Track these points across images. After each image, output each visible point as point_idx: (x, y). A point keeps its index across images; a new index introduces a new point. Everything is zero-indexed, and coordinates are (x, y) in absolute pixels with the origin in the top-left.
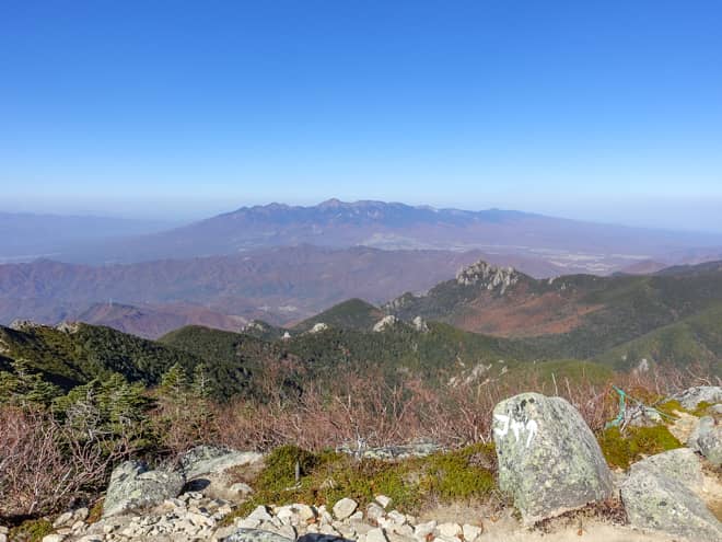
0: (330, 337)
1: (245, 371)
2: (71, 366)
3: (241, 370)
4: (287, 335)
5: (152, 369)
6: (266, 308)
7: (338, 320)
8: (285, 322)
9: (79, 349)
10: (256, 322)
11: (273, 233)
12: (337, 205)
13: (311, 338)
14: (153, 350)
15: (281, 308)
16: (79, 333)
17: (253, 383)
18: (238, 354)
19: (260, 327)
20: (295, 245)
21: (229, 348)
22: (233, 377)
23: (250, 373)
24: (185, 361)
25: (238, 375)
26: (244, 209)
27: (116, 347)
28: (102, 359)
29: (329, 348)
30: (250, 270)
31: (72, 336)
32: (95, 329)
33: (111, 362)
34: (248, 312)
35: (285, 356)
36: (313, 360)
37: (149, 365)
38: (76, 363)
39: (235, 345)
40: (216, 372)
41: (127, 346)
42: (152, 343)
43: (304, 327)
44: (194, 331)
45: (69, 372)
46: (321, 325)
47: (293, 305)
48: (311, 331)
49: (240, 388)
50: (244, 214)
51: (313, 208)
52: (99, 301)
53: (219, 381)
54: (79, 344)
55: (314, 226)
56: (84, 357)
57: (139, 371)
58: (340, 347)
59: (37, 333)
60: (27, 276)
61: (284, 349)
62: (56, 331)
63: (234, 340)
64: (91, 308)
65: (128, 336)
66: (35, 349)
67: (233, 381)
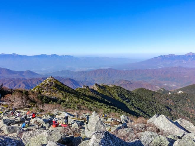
0: (183, 95)
1: (154, 102)
2: (111, 95)
3: (153, 101)
4: (170, 93)
5: (129, 98)
6: (166, 85)
7: (188, 90)
8: (171, 89)
9: (113, 91)
10: (161, 88)
11: (170, 63)
12: (192, 54)
13: (177, 95)
14: (130, 93)
15: (170, 85)
16: (114, 87)
17: (156, 105)
18: (154, 97)
19: (162, 90)
20: (176, 67)
21: (151, 95)
22: (151, 103)
23: (155, 103)
24: (138, 97)
25: (152, 102)
26: (161, 56)
27: (121, 91)
28: (118, 94)
29: (183, 99)
30: (162, 73)
31: (112, 88)
32: (117, 87)
33: (119, 95)
34: (160, 85)
35: (168, 99)
36: (177, 102)
37: (129, 97)
38: (112, 94)
39: (153, 94)
40: (146, 101)
41: (124, 92)
42: (130, 91)
43: (176, 91)
44: (142, 89)
45: (110, 96)
46: (181, 91)
47: (175, 84)
48: (177, 93)
49: (152, 106)
50: (161, 57)
51: (183, 55)
52: (122, 79)
53: (146, 104)
54: (113, 90)
55: (183, 61)
56: (114, 93)
57: (126, 98)
58: (187, 99)
59: (105, 87)
60: (107, 72)
61: (168, 97)
62: (109, 86)
63: (153, 93)
64: (120, 81)
65: (125, 89)
66: (104, 90)
67: (150, 104)
